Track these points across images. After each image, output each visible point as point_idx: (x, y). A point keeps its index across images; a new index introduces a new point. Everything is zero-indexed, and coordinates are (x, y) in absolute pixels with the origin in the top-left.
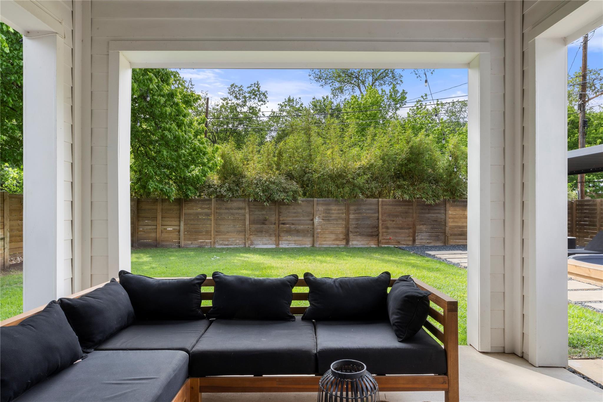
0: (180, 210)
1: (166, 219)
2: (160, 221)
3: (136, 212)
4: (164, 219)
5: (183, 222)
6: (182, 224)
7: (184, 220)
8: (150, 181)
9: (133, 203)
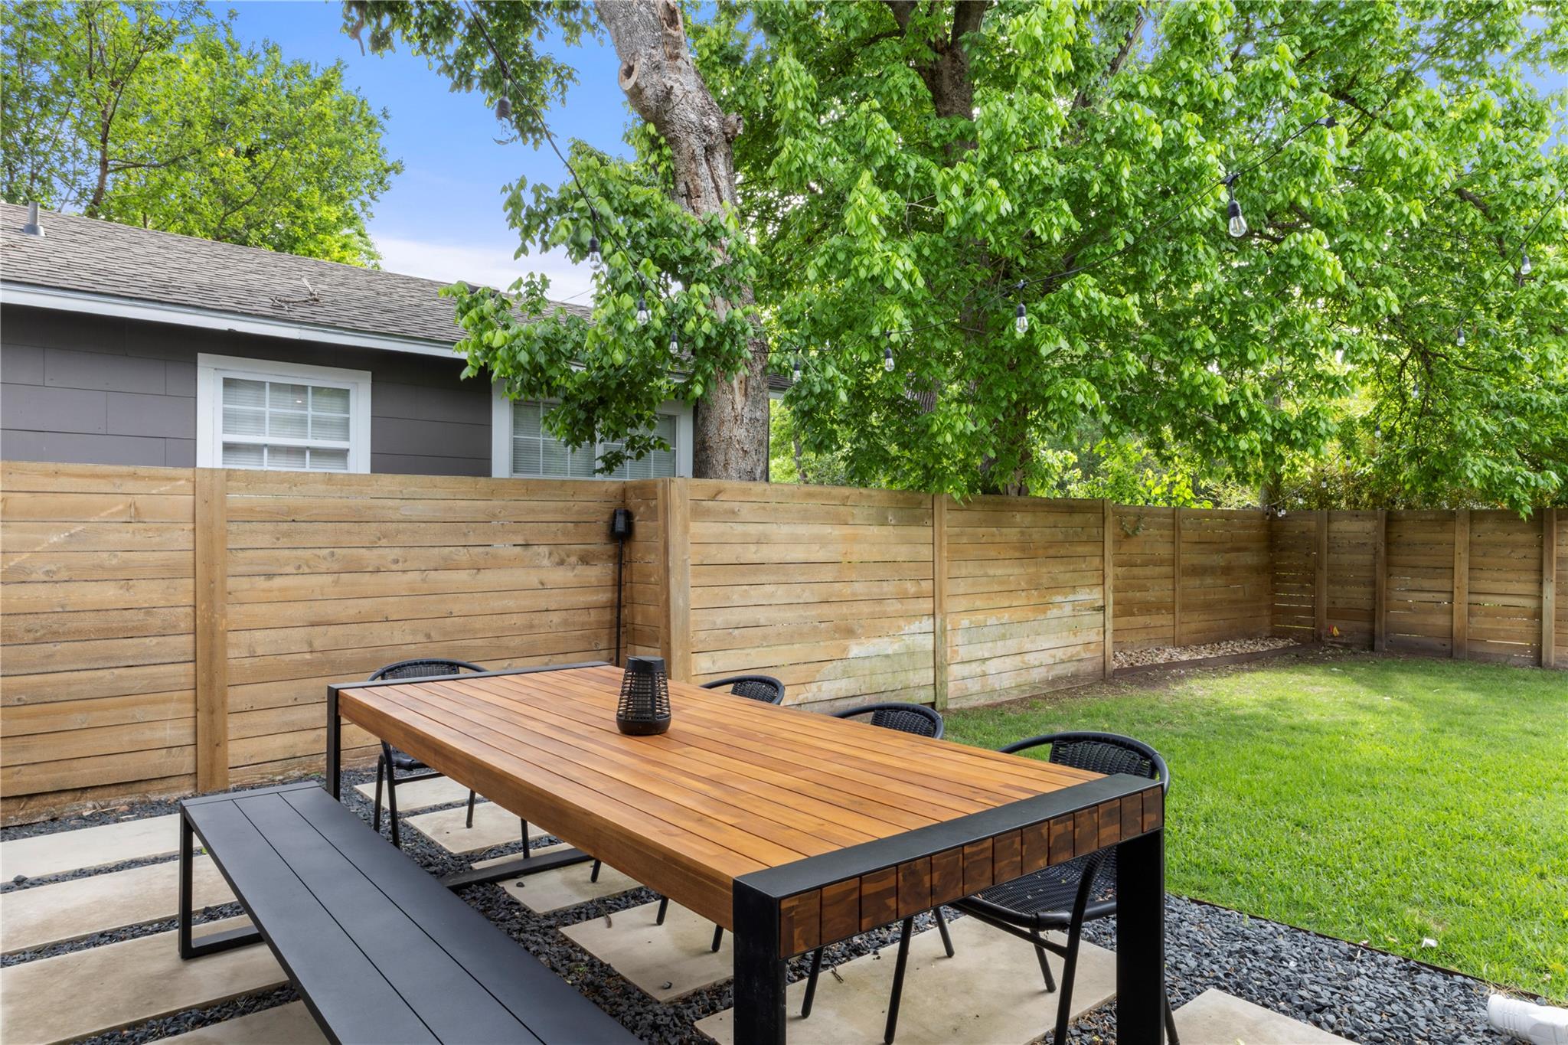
0: (1542, 546)
1: (1486, 574)
2: (1466, 580)
3: (1383, 549)
4: (1478, 574)
5: (1554, 584)
6: (1550, 592)
7: (1558, 577)
8: (1464, 456)
9: (1369, 525)
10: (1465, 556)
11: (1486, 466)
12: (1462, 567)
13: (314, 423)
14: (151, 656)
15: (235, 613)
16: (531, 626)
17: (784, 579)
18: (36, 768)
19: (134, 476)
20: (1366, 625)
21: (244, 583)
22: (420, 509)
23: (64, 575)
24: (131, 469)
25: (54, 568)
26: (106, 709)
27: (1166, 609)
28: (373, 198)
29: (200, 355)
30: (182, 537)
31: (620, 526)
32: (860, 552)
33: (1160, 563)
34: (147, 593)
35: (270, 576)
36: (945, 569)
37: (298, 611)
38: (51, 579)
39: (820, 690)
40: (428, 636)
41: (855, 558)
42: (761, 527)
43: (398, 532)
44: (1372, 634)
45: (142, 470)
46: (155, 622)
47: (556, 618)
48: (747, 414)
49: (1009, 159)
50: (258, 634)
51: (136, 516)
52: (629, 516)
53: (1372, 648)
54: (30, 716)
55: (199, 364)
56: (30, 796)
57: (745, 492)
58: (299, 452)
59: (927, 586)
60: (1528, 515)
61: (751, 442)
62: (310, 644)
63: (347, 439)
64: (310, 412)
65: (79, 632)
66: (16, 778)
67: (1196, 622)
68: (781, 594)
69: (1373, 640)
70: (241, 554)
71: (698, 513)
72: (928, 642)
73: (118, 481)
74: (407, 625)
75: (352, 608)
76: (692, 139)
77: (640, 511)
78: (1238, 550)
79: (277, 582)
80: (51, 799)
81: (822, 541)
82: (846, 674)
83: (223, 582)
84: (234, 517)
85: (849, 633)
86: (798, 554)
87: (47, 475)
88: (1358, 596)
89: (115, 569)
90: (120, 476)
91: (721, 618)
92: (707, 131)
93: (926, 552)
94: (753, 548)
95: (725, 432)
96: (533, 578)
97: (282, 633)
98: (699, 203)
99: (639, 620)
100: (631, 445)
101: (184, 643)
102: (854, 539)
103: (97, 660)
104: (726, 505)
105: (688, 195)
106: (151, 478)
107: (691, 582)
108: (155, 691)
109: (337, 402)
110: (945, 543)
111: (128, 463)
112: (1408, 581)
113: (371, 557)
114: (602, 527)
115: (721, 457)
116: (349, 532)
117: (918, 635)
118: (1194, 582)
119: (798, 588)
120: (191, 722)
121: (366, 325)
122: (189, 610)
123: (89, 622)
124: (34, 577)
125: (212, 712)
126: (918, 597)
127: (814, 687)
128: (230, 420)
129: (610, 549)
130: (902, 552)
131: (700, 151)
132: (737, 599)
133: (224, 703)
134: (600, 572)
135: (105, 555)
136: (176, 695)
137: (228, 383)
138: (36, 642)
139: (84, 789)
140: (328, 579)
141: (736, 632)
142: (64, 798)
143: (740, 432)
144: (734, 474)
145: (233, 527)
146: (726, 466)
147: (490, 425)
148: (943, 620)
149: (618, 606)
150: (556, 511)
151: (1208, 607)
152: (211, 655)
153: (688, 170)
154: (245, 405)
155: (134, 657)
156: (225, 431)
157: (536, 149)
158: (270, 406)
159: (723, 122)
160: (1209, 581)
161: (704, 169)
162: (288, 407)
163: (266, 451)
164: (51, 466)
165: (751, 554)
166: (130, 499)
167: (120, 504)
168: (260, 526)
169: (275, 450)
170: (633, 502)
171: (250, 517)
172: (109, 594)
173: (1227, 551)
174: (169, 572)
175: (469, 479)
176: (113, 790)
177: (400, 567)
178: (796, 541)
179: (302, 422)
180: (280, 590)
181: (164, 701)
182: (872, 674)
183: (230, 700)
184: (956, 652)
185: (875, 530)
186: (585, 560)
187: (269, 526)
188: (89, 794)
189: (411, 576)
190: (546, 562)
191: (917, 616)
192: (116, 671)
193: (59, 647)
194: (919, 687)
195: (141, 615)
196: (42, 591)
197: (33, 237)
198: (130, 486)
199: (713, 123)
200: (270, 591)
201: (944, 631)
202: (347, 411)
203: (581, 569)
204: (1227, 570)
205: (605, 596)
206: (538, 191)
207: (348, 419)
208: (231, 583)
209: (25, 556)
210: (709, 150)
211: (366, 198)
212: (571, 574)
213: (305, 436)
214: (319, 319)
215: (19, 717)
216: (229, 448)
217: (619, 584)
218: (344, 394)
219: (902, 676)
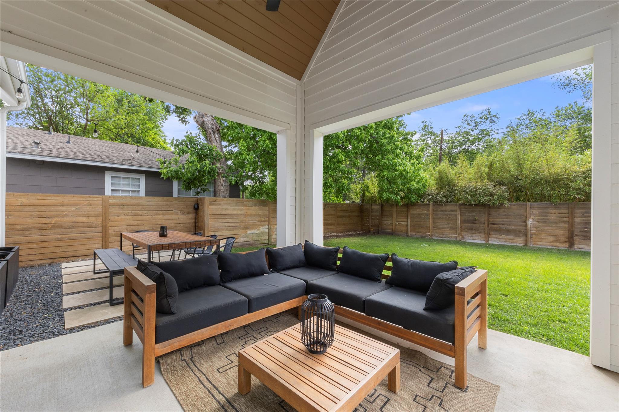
0: (408, 211)
1: (399, 217)
2: (395, 218)
3: (381, 212)
4: (397, 217)
6: (409, 221)
7: (410, 218)
9: (379, 207)
10: (395, 213)
11: (387, 195)
12: (395, 216)
13: (132, 185)
14: (93, 231)
15: (111, 223)
16: (176, 227)
17: (232, 217)
18: (69, 252)
19: (90, 197)
20: (377, 228)
21: (113, 217)
22: (151, 203)
23: (75, 216)
24: (89, 196)
25: (73, 214)
26: (84, 241)
27: (333, 225)
28: (163, 122)
29: (106, 171)
30: (100, 209)
31: (196, 207)
32: (250, 212)
33: (332, 215)
34: (92, 219)
35: (118, 216)
36: (271, 216)
37: (124, 223)
38: (72, 216)
39: (240, 240)
40: (153, 228)
41: (248, 213)
42: (226, 207)
43: (146, 208)
44: (379, 230)
45: (91, 196)
46: (94, 225)
47: (182, 225)
48: (224, 184)
49: (273, 136)
50: (115, 227)
51: (90, 205)
52: (198, 205)
53: (379, 233)
54: (68, 242)
55: (106, 173)
56: (68, 257)
57: (222, 200)
58: (128, 191)
59: (267, 219)
60: (401, 205)
61: (225, 190)
62: (127, 229)
63: (139, 188)
64: (131, 183)
65: (78, 226)
66: (65, 254)
67: (341, 228)
68: (231, 220)
69: (379, 231)
70: (112, 212)
71: (211, 204)
72: (267, 231)
73: (86, 198)
74: (148, 226)
75: (136, 223)
76: (210, 130)
77: (200, 204)
78: (352, 212)
79: (120, 217)
80: (72, 258)
81: (241, 210)
82: (246, 237)
83: (108, 217)
84: (110, 205)
85: (247, 228)
86: (235, 212)
87: (71, 197)
88: (377, 222)
89: (85, 215)
90: (87, 197)
91: (216, 225)
92: (213, 128)
93: (266, 212)
94: (224, 211)
95: (219, 188)
96: (176, 217)
97: (121, 227)
98: (212, 142)
99: (200, 226)
100: (201, 190)
101: (100, 229)
102: (249, 209)
103: (82, 232)
104: (218, 203)
105: (210, 141)
106: (93, 197)
107: (209, 218)
108: (94, 238)
109: (138, 181)
110: (271, 210)
111: (89, 195)
112: (386, 219)
113: (140, 212)
114: (193, 207)
115: (218, 193)
116: (135, 208)
117: (265, 229)
118: (340, 219)
119: (235, 219)
120: (101, 244)
121: (144, 165)
122: (101, 223)
123: (81, 225)
124: (69, 216)
125: (106, 242)
126: (265, 221)
127: (239, 239)
128: (112, 184)
129: (194, 211)
130: (260, 212)
131: (212, 133)
132: (220, 221)
133: (108, 241)
134: (191, 216)
135: (83, 212)
136: (98, 239)
137: (112, 177)
138: (69, 228)
139: (79, 256)
140: (131, 217)
141: (220, 228)
142: (75, 258)
143: (222, 188)
144: (221, 196)
145: (110, 207)
146: (219, 195)
147: (173, 185)
148: (271, 226)
149: (196, 223)
150: (182, 203)
151: (344, 224)
152: (106, 231)
153: (209, 136)
154: (116, 181)
155: (90, 231)
156: (111, 187)
157: (186, 125)
158: (121, 181)
159: (216, 127)
160: (344, 219)
161: (213, 136)
162: (126, 182)
163: (121, 191)
164: (72, 195)
165: (224, 212)
166: (89, 201)
167: (87, 202)
168: (116, 206)
169: (123, 191)
170: (199, 202)
171: (114, 205)
172: (85, 219)
173: (349, 212)
174: (97, 215)
175: (162, 197)
176: (85, 257)
177: (147, 214)
178: (234, 210)
179: (129, 185)
180: (120, 219)
181: (96, 240)
182: (253, 237)
183: (110, 240)
184: (274, 233)
185: (253, 208)
186: (188, 213)
187: (118, 207)
188: (80, 257)
189: (149, 216)
190: (179, 214)
191: (265, 225)
192: (86, 234)
193: (74, 229)
194: (264, 240)
195: (91, 224)
196: (71, 219)
197: (69, 144)
198: (89, 199)
199: (214, 127)
200: (118, 219)
201: (271, 228)
202: (139, 182)
203: (187, 215)
204: (349, 216)
205: (193, 221)
206: (177, 140)
207: (139, 184)
208: (110, 217)
209: (67, 212)
210: (214, 132)
211: (161, 121)
212: (185, 216)
213: (130, 188)
214: (133, 164)
215: (66, 242)
216: (112, 190)
217: (196, 218)
218: (139, 179)
219: (260, 237)
